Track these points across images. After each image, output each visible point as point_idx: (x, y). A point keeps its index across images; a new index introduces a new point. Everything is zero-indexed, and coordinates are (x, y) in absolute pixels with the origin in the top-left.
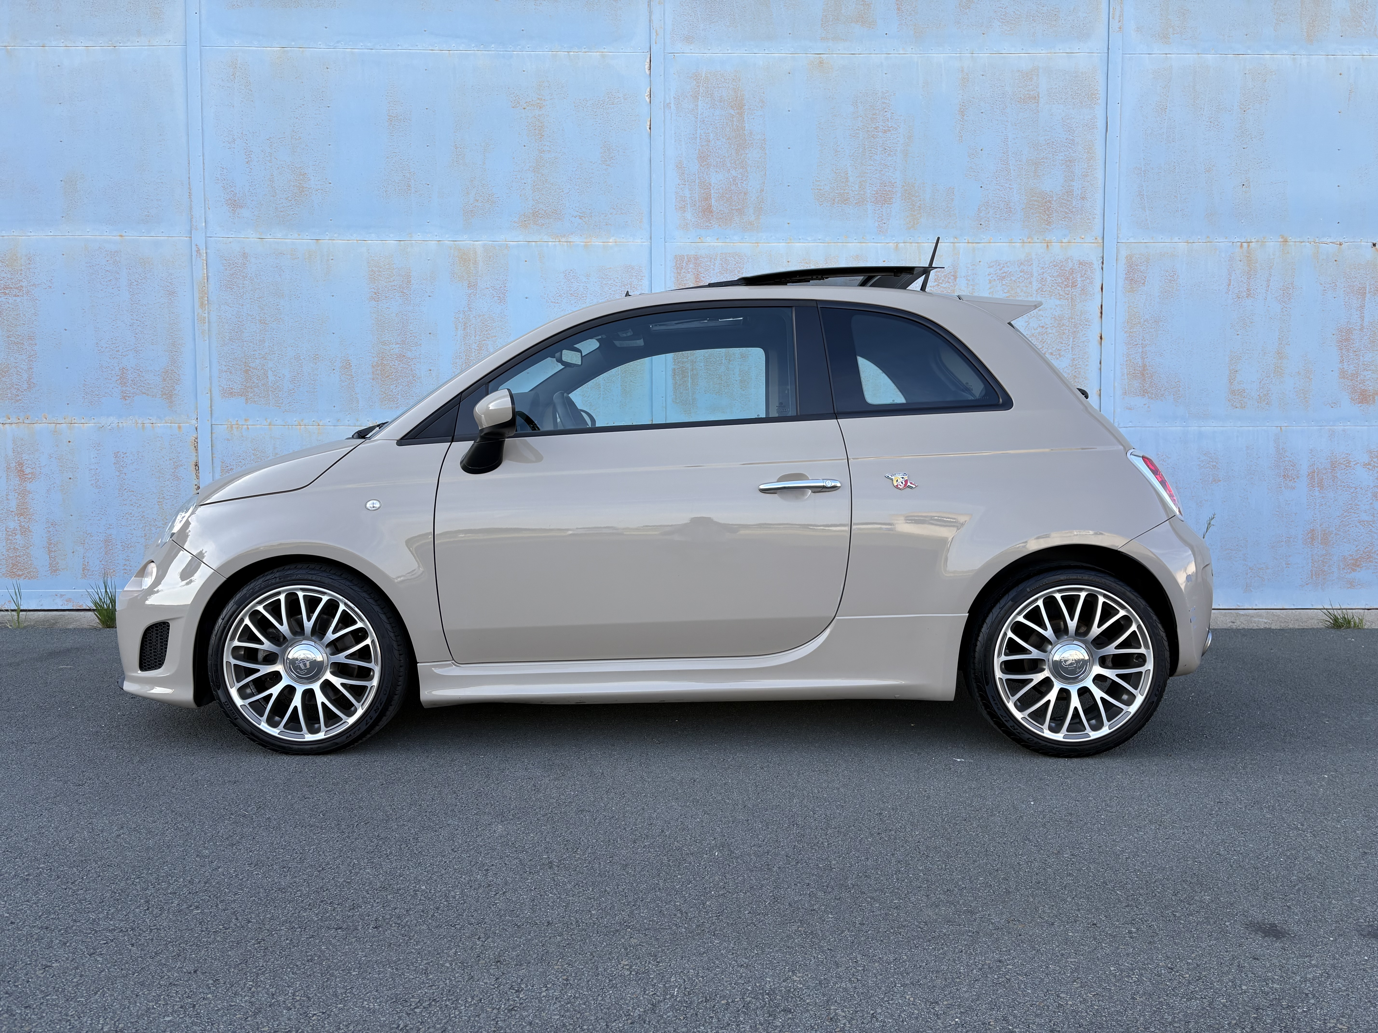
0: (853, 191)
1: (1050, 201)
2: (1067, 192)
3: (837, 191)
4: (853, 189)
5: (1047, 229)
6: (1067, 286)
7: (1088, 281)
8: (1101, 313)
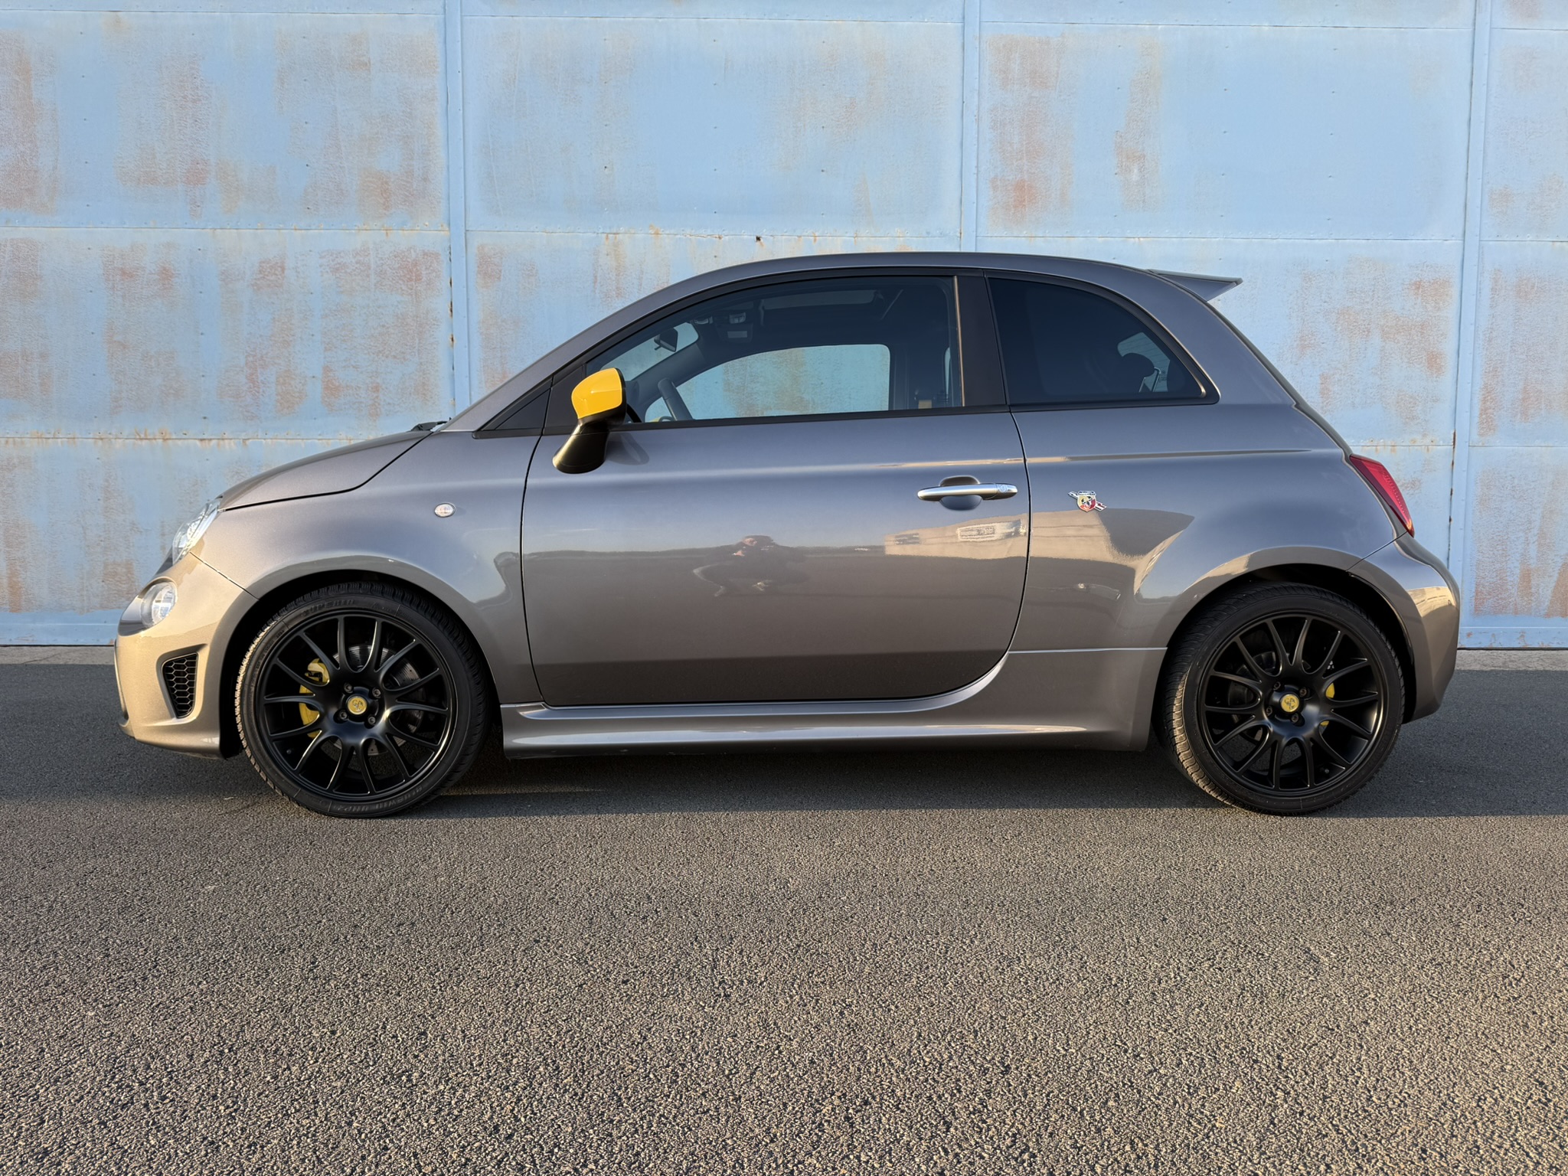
0: (161, 169)
1: (387, 183)
2: (406, 173)
3: (142, 170)
4: (161, 167)
5: (385, 214)
6: (410, 280)
7: (434, 274)
8: (451, 311)
